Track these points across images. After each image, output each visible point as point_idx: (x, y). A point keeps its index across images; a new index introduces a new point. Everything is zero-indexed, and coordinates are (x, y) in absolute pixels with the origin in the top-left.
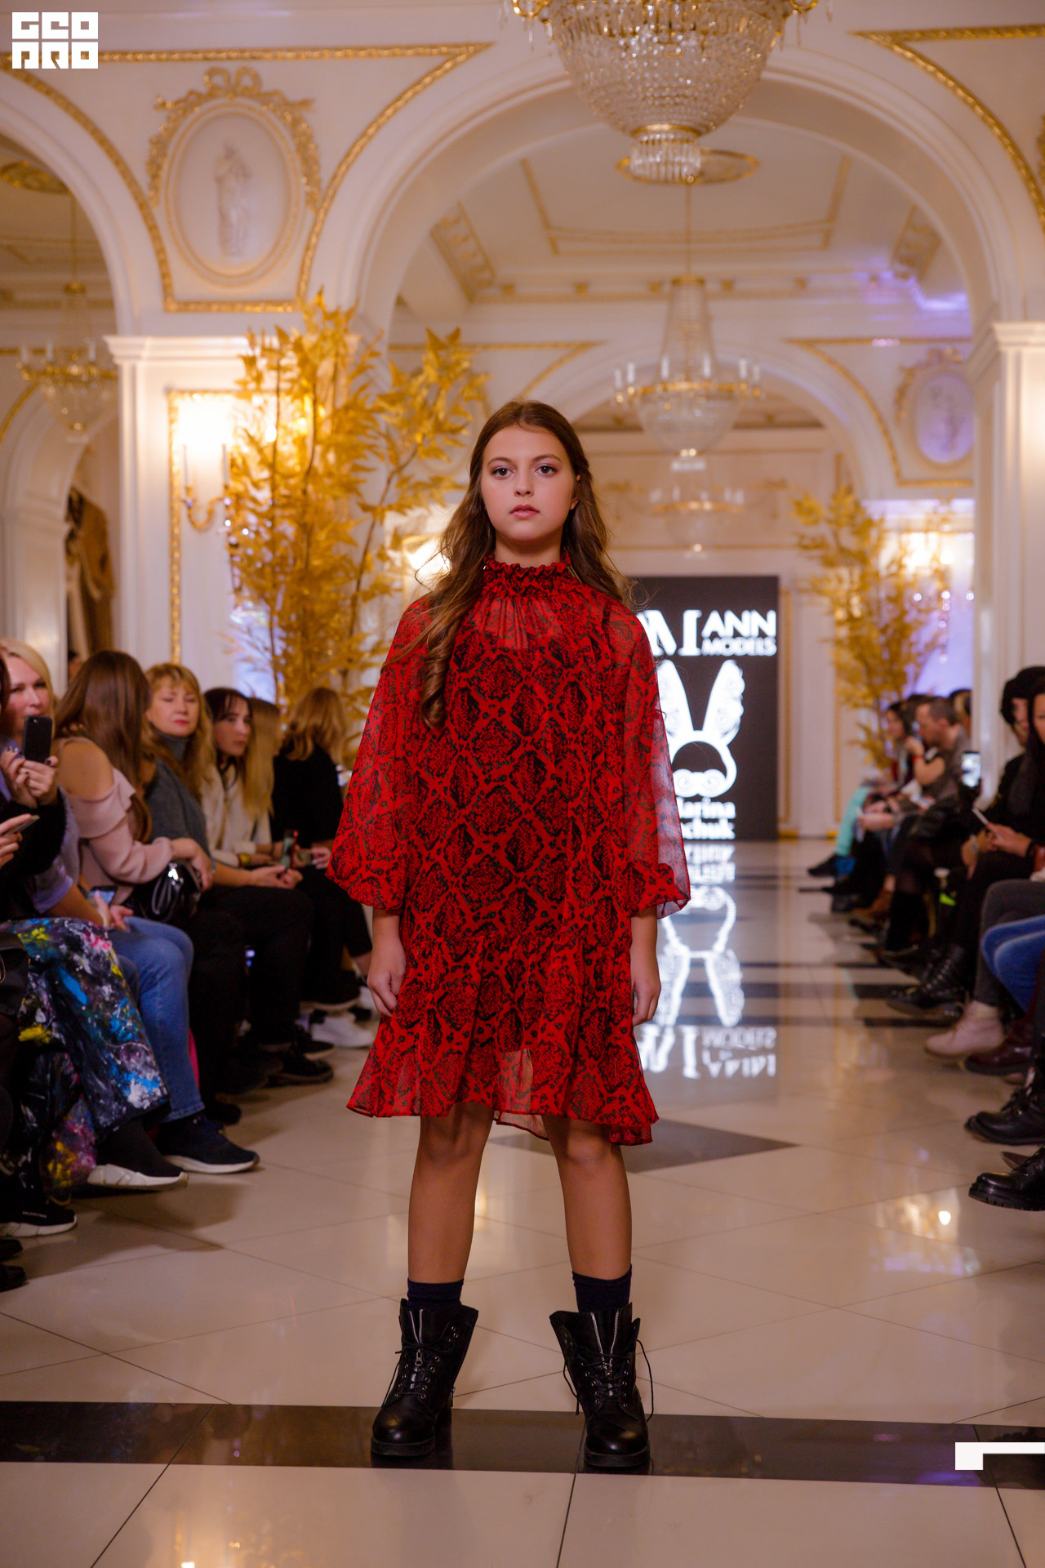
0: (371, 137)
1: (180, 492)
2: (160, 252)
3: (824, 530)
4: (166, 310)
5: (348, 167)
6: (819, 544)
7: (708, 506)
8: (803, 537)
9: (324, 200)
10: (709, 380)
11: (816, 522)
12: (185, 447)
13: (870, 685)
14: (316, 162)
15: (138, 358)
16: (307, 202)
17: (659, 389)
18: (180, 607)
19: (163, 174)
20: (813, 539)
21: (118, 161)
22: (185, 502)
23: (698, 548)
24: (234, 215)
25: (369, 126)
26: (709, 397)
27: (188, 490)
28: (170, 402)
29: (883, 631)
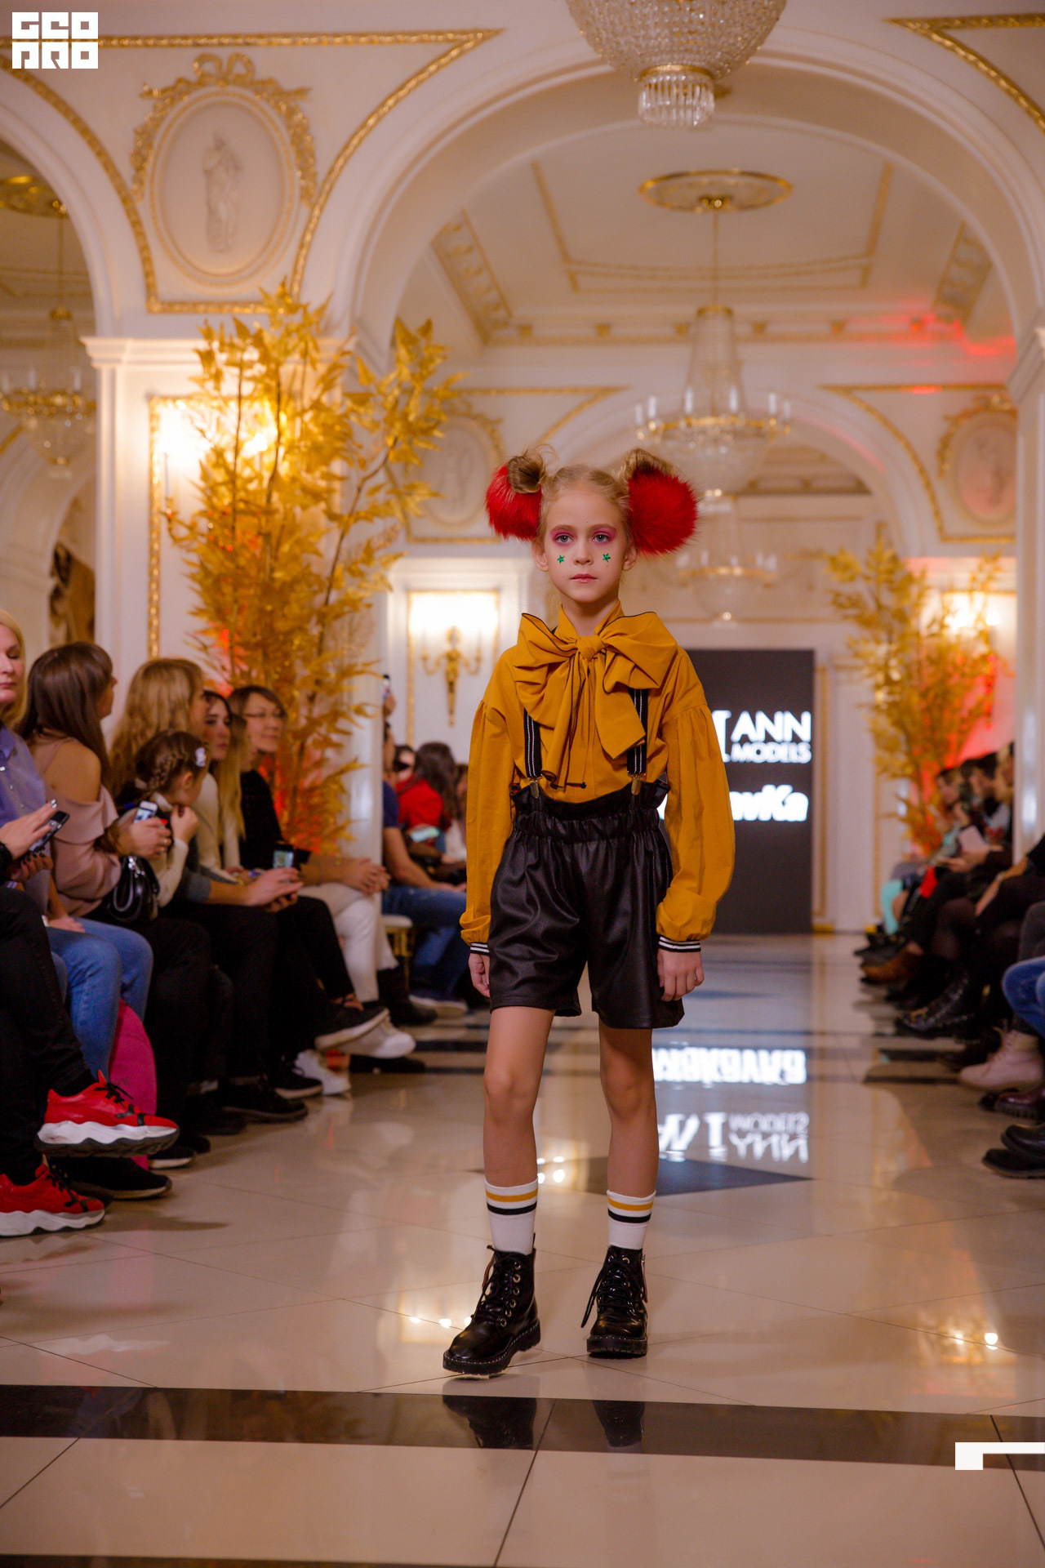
0: (372, 128)
1: (161, 504)
2: (144, 249)
3: (861, 588)
4: (149, 311)
5: (346, 161)
6: (855, 602)
7: (738, 571)
8: (837, 595)
9: (320, 194)
10: (736, 415)
11: (852, 579)
12: (166, 456)
13: (909, 754)
14: (313, 155)
15: (119, 361)
16: (302, 197)
17: (682, 424)
18: (158, 628)
19: (148, 166)
20: (849, 598)
21: (101, 153)
22: (165, 514)
23: (727, 616)
24: (223, 210)
25: (369, 117)
26: (737, 434)
27: (169, 500)
28: (151, 409)
29: (924, 695)
